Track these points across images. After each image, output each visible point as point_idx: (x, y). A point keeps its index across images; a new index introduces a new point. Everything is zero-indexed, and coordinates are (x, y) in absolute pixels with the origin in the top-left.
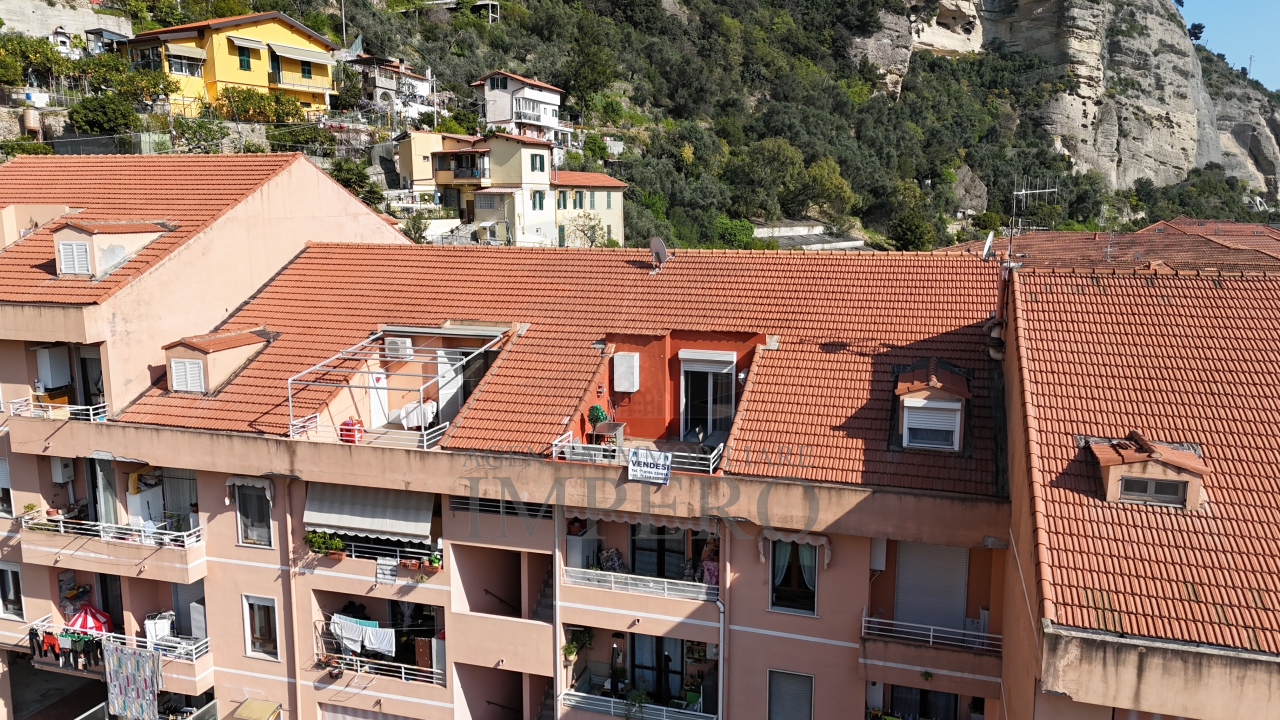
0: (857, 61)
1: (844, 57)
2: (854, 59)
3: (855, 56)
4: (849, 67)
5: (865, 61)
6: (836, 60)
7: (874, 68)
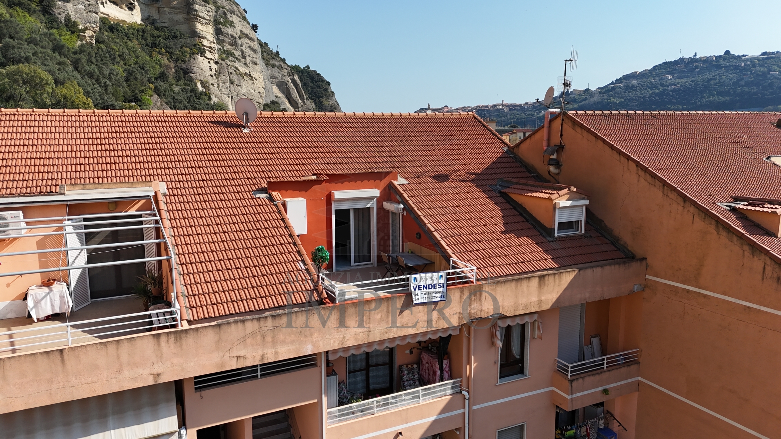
0: (62, 18)
1: (51, 14)
2: (59, 16)
3: (59, 14)
4: (56, 21)
5: (68, 19)
6: (44, 15)
7: (75, 24)
